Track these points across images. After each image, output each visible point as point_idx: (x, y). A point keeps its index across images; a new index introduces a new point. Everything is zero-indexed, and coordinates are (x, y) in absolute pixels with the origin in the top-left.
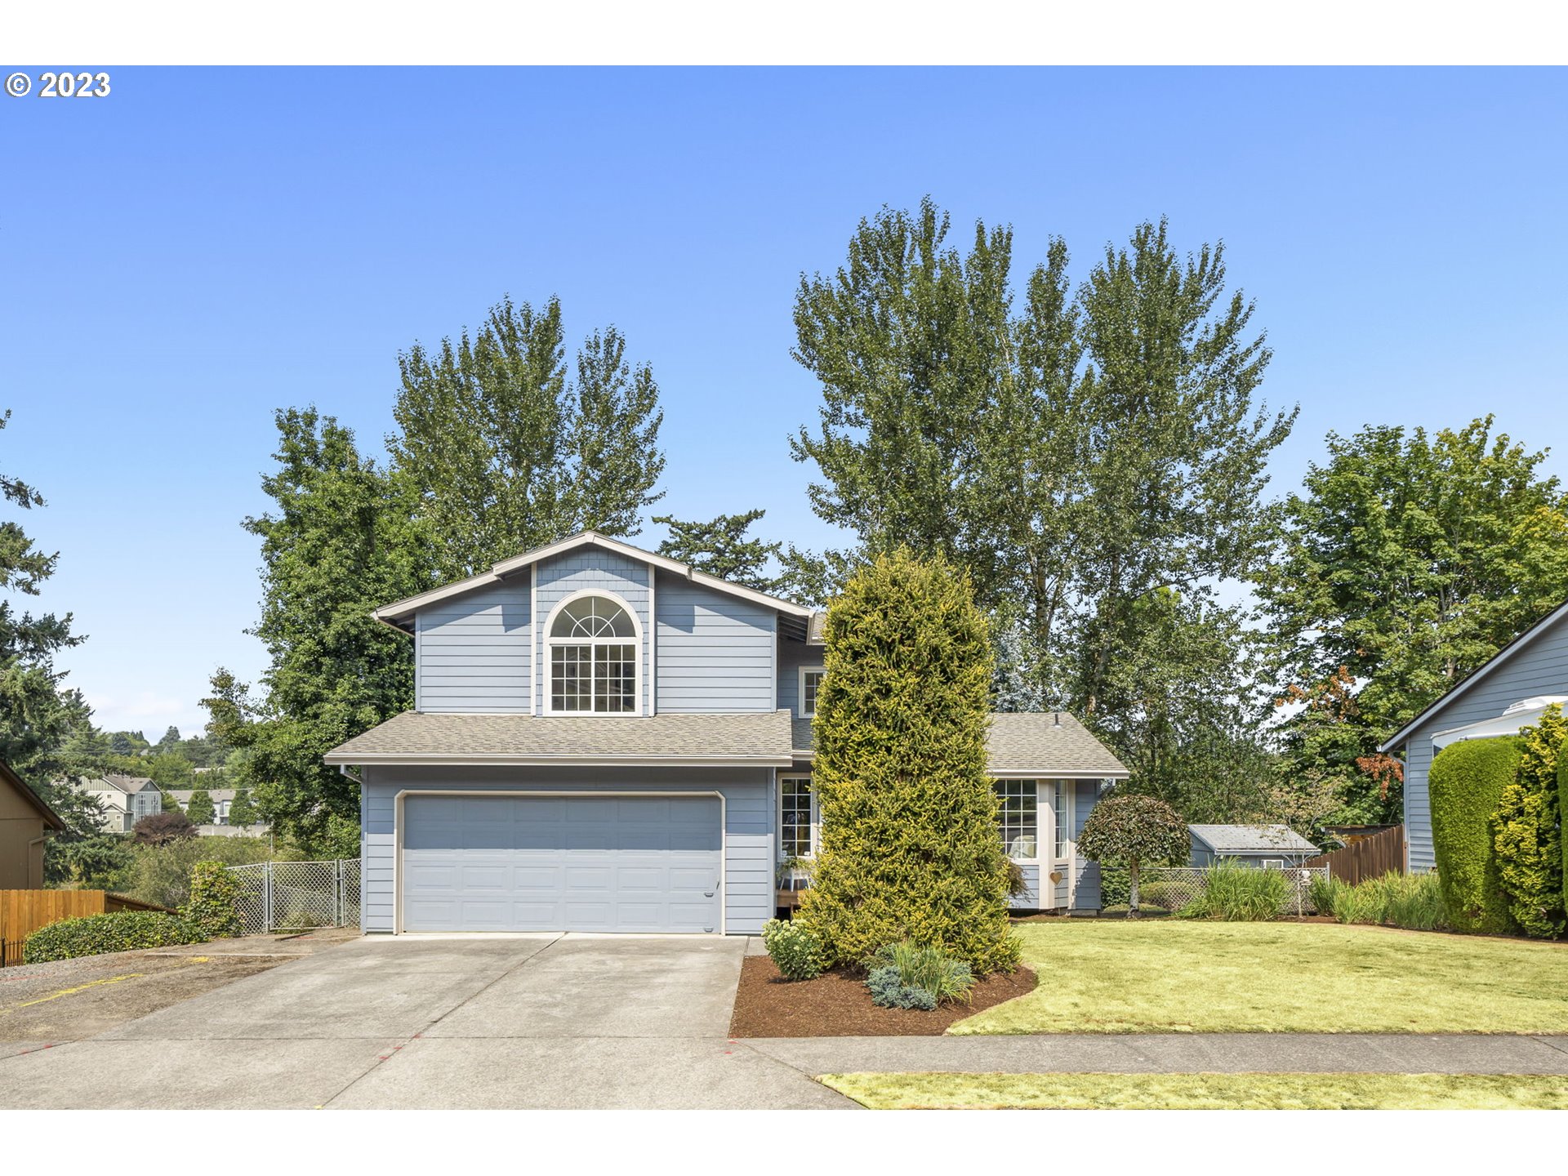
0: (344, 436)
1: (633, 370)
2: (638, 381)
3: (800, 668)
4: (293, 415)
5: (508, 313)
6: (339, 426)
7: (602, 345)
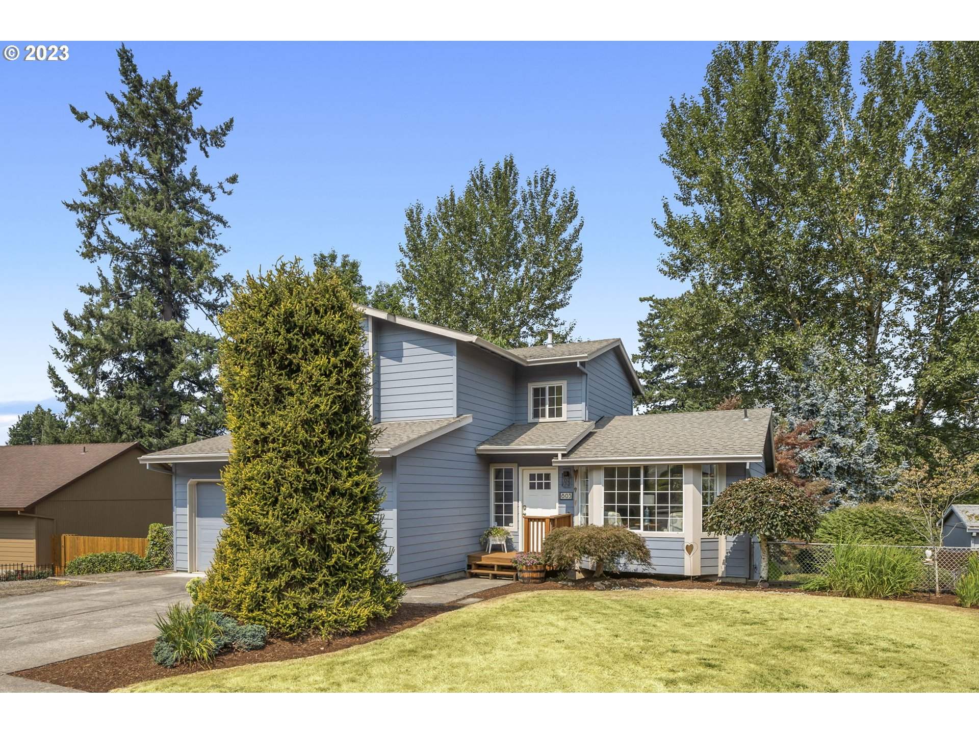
0: (355, 265)
1: (561, 194)
2: (564, 201)
3: (529, 385)
4: (323, 257)
5: (482, 172)
6: (351, 259)
7: (539, 181)
